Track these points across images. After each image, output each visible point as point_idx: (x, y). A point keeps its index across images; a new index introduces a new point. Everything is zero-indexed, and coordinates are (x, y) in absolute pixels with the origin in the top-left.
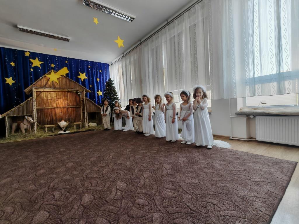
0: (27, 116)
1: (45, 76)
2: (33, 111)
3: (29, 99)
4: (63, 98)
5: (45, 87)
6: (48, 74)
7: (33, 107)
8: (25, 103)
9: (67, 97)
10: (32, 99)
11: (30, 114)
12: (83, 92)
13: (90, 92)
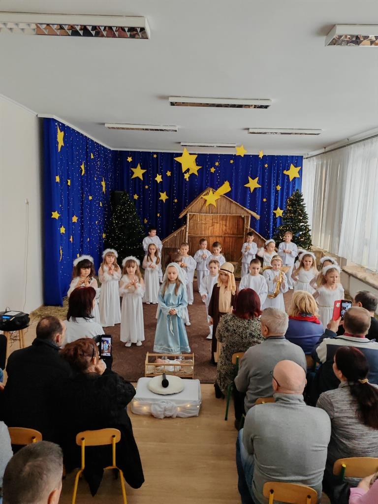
1: (202, 198)
3: (183, 229)
4: (221, 222)
8: (178, 233)
12: (248, 217)
13: (258, 217)
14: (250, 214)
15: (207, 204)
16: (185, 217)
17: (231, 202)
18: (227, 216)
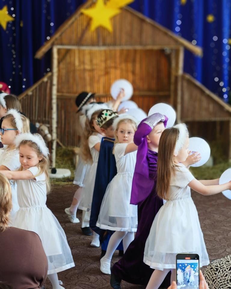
0: (39, 122)
1: (82, 14)
2: (51, 108)
3: (45, 79)
4: (123, 66)
5: (80, 42)
6: (88, 8)
7: (51, 99)
8: (36, 88)
9: (134, 61)
10: (51, 78)
11: (45, 117)
12: (177, 52)
13: (198, 51)
14: (182, 45)
15: (94, 26)
16: (49, 54)
17: (142, 21)
18: (135, 51)
